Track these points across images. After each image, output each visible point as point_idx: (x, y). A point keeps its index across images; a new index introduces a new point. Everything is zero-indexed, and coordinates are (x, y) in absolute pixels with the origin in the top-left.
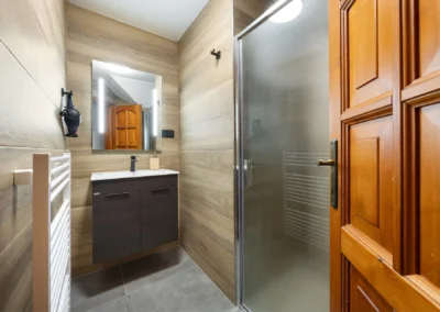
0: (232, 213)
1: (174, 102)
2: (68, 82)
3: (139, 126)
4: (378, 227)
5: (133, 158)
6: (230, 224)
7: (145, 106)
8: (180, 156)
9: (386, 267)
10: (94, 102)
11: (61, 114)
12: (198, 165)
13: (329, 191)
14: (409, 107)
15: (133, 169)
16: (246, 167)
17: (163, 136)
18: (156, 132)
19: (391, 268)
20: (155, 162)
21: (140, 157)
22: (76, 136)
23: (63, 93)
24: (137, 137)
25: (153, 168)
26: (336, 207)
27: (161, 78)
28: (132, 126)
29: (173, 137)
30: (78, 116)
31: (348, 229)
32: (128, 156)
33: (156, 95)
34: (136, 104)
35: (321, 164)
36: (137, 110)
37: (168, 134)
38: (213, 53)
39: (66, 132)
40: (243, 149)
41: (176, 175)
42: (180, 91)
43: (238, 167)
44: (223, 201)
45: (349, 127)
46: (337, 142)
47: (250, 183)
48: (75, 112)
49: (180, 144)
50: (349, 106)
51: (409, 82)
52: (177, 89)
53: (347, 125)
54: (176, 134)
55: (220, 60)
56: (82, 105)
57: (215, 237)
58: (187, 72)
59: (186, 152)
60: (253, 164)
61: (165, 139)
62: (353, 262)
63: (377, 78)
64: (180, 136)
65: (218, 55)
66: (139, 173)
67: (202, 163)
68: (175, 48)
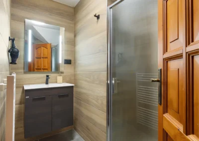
0: (105, 109)
1: (72, 43)
2: (12, 33)
3: (49, 57)
4: (179, 113)
5: (47, 76)
6: (105, 115)
7: (54, 44)
8: (75, 75)
9: (181, 132)
10: (26, 43)
11: (9, 51)
12: (86, 81)
13: (158, 96)
14: (189, 55)
15: (47, 83)
16: (113, 82)
17: (65, 63)
18: (61, 61)
19: (182, 132)
20: (60, 78)
21: (52, 76)
22: (16, 64)
23: (10, 39)
24: (48, 63)
25: (59, 82)
26: (161, 104)
27: (64, 29)
28: (45, 56)
29: (70, 63)
30: (18, 52)
31: (166, 116)
32: (44, 75)
33: (61, 39)
34: (48, 43)
35: (153, 81)
36: (49, 47)
37: (68, 62)
38: (95, 16)
39: (11, 61)
40: (112, 71)
41: (72, 87)
42: (75, 36)
43: (109, 82)
44: (100, 102)
45: (167, 62)
46: (161, 70)
47: (116, 92)
48: (16, 50)
49: (75, 68)
50: (167, 51)
51: (189, 44)
52: (73, 35)
53: (166, 61)
54: (72, 62)
55: (100, 20)
56: (19, 45)
57: (95, 123)
58: (79, 26)
59: (78, 72)
60: (118, 80)
61: (66, 65)
62: (168, 133)
63: (178, 39)
64: (75, 63)
65: (98, 17)
66: (51, 85)
67: (88, 79)
68: (72, 10)
